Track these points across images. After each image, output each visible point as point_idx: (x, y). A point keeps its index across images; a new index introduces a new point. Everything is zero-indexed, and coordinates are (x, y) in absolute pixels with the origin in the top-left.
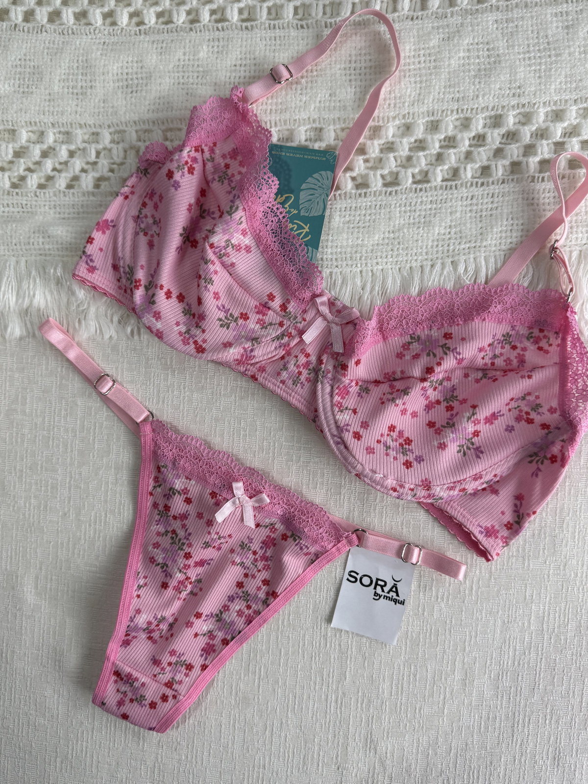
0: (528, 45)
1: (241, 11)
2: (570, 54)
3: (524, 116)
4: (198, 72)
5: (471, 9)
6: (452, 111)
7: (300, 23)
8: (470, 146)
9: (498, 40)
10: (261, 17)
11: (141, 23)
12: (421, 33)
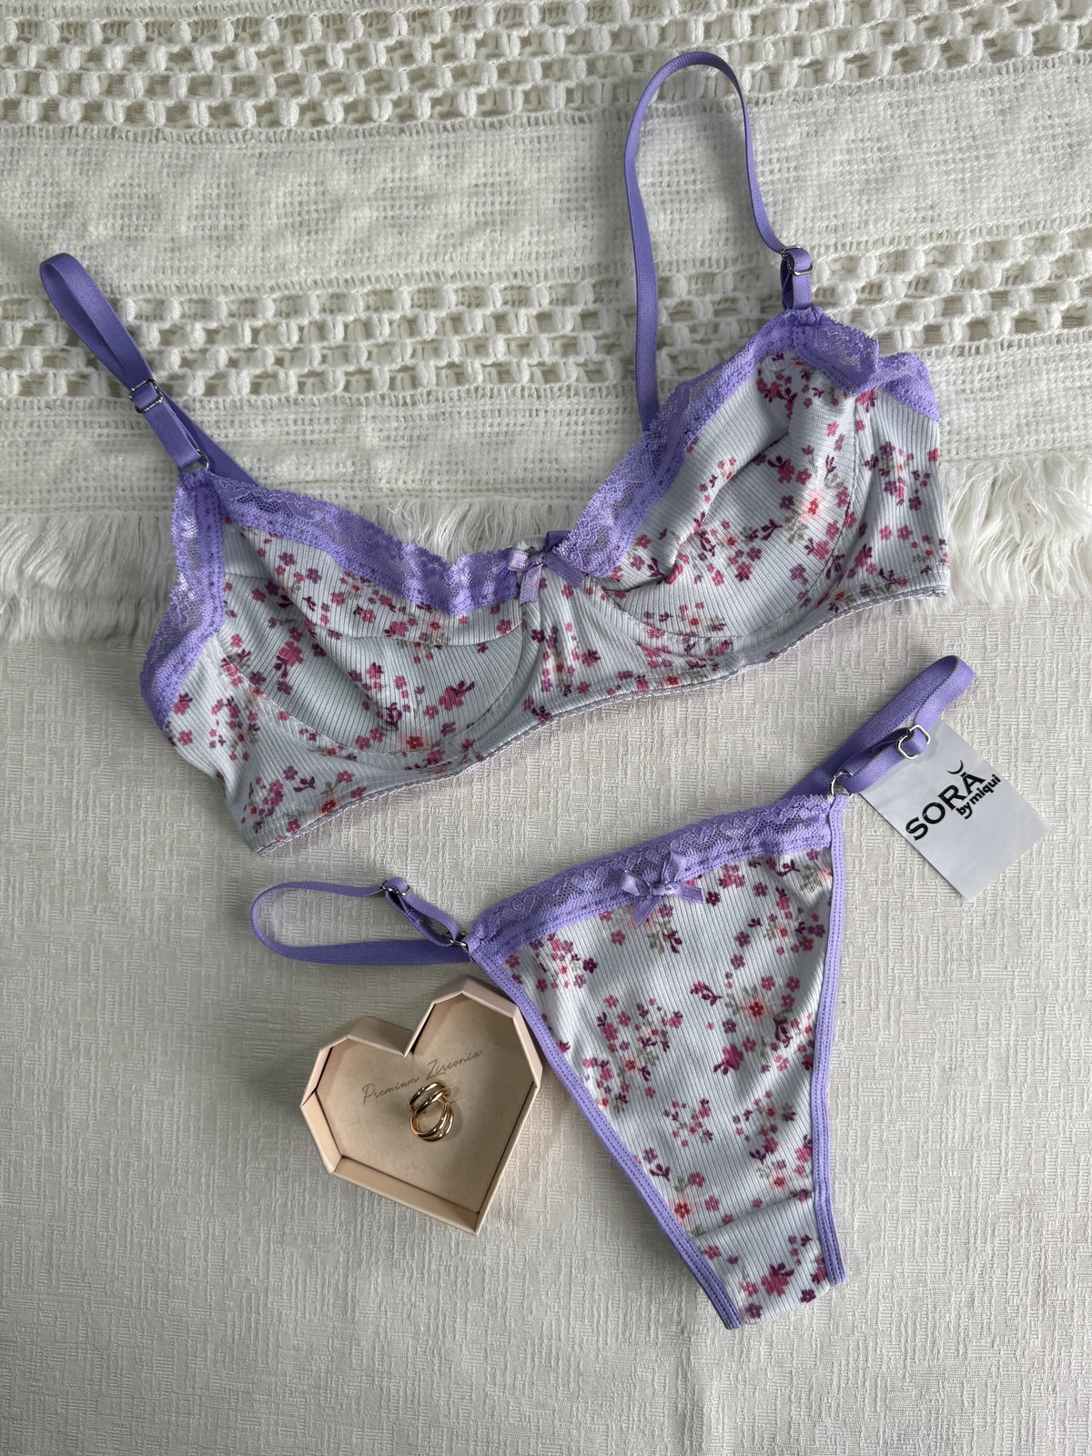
0: (943, 142)
1: (481, 99)
2: (1008, 154)
3: (941, 252)
4: (416, 198)
5: (850, 87)
6: (827, 248)
7: (577, 114)
8: (859, 302)
9: (894, 134)
10: (514, 107)
11: (320, 121)
12: (772, 124)
